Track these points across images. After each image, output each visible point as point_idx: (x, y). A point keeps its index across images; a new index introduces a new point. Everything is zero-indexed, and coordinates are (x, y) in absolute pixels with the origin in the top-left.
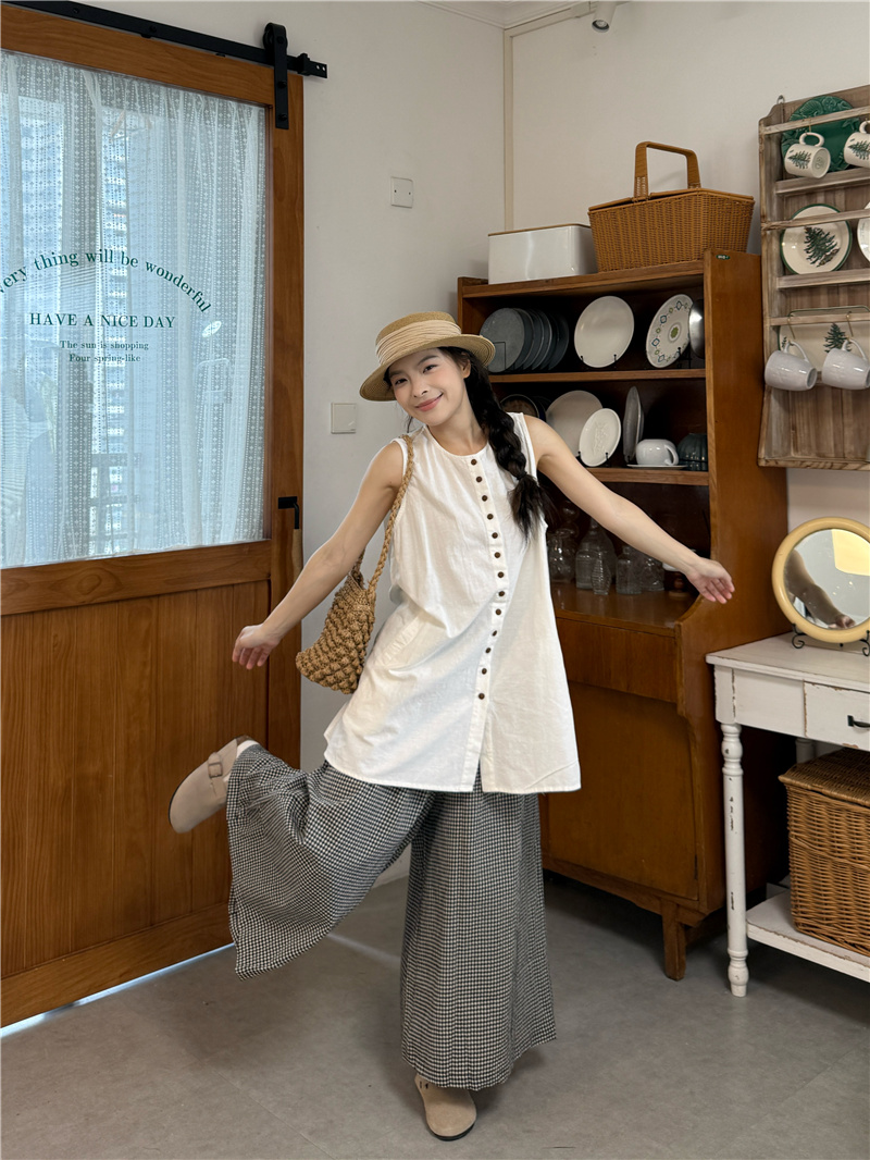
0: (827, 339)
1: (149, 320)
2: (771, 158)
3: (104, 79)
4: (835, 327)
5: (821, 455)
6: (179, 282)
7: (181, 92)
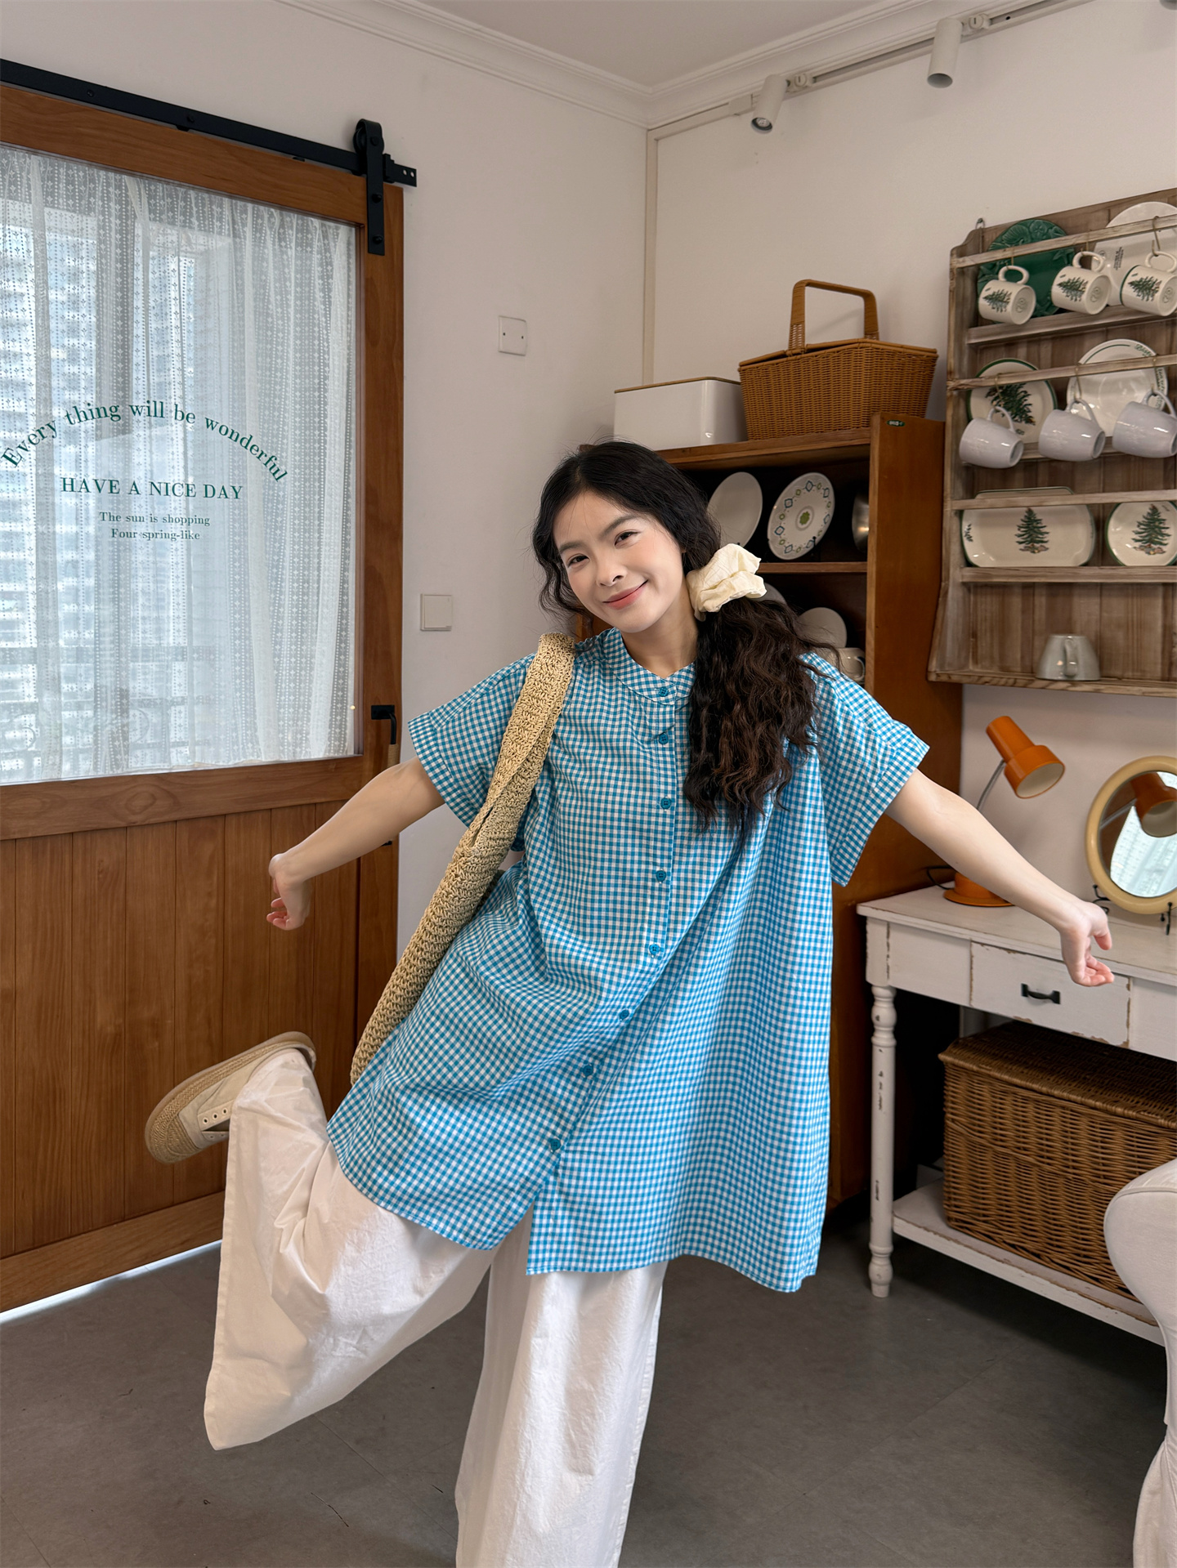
0: (1020, 527)
1: (210, 489)
2: (964, 298)
3: (153, 188)
4: (1030, 512)
5: (1005, 669)
6: (247, 443)
7: (250, 206)
